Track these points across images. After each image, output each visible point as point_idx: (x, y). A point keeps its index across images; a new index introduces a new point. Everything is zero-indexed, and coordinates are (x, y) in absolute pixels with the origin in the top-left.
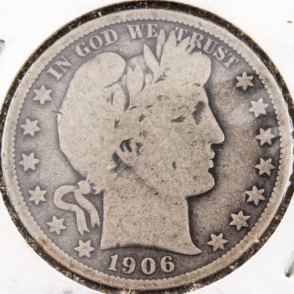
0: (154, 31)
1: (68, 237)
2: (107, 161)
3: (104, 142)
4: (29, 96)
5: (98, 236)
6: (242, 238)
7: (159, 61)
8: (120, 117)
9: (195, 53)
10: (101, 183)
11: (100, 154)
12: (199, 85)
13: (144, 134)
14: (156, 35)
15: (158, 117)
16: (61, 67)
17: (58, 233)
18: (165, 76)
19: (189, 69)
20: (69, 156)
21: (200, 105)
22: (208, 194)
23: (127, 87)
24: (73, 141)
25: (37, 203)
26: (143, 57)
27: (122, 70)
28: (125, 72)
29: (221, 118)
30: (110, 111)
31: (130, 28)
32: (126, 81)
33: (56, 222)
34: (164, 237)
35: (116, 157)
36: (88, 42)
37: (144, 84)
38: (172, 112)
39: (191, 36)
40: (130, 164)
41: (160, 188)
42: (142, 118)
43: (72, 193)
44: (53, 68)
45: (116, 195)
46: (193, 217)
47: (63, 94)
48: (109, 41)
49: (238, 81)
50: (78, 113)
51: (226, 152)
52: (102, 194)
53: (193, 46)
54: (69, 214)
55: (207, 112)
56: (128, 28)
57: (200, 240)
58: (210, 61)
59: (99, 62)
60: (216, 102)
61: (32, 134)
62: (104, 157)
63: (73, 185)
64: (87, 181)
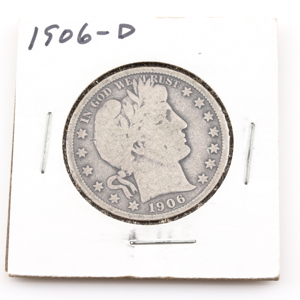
0: (130, 82)
1: (123, 203)
2: (129, 156)
3: (124, 147)
4: (75, 137)
5: (138, 197)
6: (215, 173)
7: (138, 96)
8: (128, 132)
9: (155, 86)
10: (130, 169)
11: (124, 154)
12: (163, 102)
13: (144, 136)
14: (131, 83)
15: (148, 125)
16: (87, 116)
17: (117, 202)
18: (144, 103)
19: (155, 95)
20: (108, 160)
21: (168, 111)
22: (189, 156)
23: (126, 115)
24: (107, 152)
25: (99, 190)
26: (129, 97)
27: (120, 107)
28: (122, 108)
29: (182, 115)
30: (121, 130)
31: (116, 84)
32: (124, 112)
33: (113, 197)
34: (173, 186)
35: (133, 153)
36: (97, 98)
37: (134, 110)
38: (154, 120)
39: (150, 77)
40: (142, 154)
41: (162, 161)
42: (139, 128)
43: (117, 179)
44: (82, 118)
45: (140, 173)
46: (185, 170)
47: (93, 130)
48: (107, 94)
49: (183, 93)
50: (105, 137)
51: (190, 131)
52: (133, 175)
53: (153, 82)
54: (118, 191)
55: (173, 114)
56: (115, 84)
57: (193, 181)
58: (165, 88)
59: (106, 107)
60: (176, 107)
61: (84, 156)
62: (127, 155)
63: (116, 175)
64: (122, 170)
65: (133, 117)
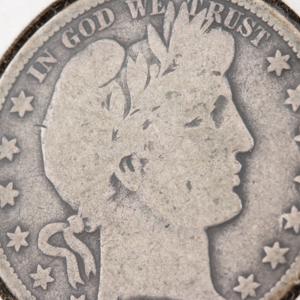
0: (160, 6)
1: (57, 293)
2: (104, 186)
3: (100, 161)
4: (6, 107)
5: (94, 289)
6: (279, 279)
7: (167, 45)
8: (119, 125)
9: (213, 30)
10: (97, 216)
11: (96, 177)
12: (218, 73)
13: (149, 146)
14: (163, 11)
15: (167, 122)
16: (44, 65)
17: (45, 287)
18: (175, 65)
19: (205, 53)
20: (57, 183)
21: (221, 101)
22: (233, 221)
23: (127, 85)
24: (61, 162)
25: (17, 249)
26: (147, 42)
27: (120, 62)
28: (124, 65)
29: (250, 117)
30: (106, 118)
31: (129, 4)
32: (125, 76)
33: (41, 273)
34: (177, 284)
35: (114, 180)
36: (78, 27)
37: (149, 78)
38: (185, 113)
39: (208, 7)
40: (132, 188)
41: (171, 219)
42: (146, 124)
43: (61, 233)
44: (35, 67)
45: (115, 231)
46: (215, 254)
47: (47, 101)
48: (103, 24)
49: (269, 64)
50: (67, 124)
51: (256, 162)
52: (98, 231)
53: (211, 20)
54: (57, 261)
55: (230, 109)
56: (127, 4)
57: (225, 285)
58: (233, 40)
59: (91, 54)
60: (242, 95)
61: (10, 157)
62: (99, 182)
63: (62, 222)
64: (79, 215)
65: (140, 92)
